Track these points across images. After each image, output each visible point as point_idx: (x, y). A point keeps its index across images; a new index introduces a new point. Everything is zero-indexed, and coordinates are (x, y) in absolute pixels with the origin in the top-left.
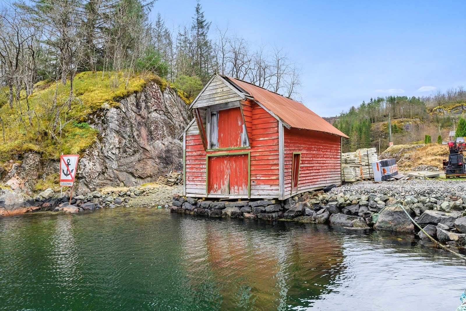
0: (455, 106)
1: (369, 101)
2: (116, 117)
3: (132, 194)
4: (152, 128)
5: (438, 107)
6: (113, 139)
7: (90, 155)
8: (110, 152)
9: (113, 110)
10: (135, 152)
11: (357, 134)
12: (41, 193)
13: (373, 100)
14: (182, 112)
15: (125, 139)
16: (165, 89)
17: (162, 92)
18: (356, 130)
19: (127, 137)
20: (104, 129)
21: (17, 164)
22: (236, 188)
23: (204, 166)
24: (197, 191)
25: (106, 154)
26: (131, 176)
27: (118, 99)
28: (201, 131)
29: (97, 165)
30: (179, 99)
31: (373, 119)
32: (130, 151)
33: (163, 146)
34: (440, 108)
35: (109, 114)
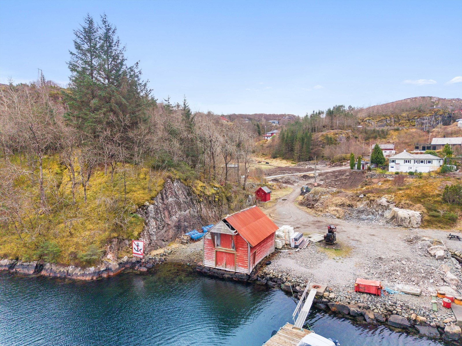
0: (380, 119)
1: (312, 113)
2: (153, 210)
3: (167, 254)
4: (170, 209)
5: (368, 118)
6: (153, 223)
7: (144, 235)
8: (152, 231)
9: (152, 206)
10: (163, 227)
11: (300, 144)
12: (122, 259)
13: (315, 112)
14: (184, 192)
15: (158, 221)
16: (174, 181)
17: (173, 183)
18: (299, 141)
19: (159, 220)
20: (147, 217)
21: (109, 246)
22: (229, 266)
23: (213, 254)
24: (210, 265)
25: (150, 233)
26: (162, 241)
27: (152, 198)
28: (212, 238)
29: (147, 240)
30: (182, 184)
31: (314, 129)
32: (161, 227)
33: (176, 219)
34: (369, 120)
35: (149, 209)
